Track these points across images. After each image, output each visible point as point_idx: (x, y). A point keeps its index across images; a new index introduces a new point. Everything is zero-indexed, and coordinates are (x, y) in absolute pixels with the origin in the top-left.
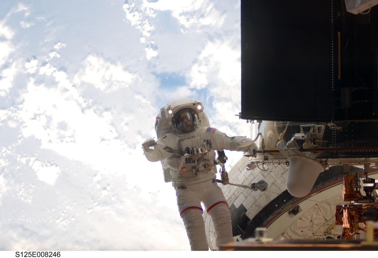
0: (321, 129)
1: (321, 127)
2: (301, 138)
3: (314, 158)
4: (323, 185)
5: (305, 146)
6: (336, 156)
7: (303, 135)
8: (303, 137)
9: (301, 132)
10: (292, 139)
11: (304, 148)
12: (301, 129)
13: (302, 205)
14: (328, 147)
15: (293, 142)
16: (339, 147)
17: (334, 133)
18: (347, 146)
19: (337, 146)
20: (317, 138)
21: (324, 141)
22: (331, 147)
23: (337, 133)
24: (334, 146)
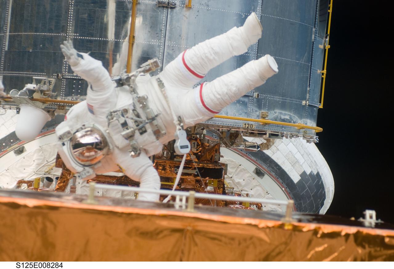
0: (51, 83)
1: (52, 81)
2: (32, 88)
3: (43, 108)
4: (48, 130)
5: (36, 96)
6: (63, 108)
7: (35, 86)
8: (34, 88)
9: (33, 83)
10: (25, 89)
11: (34, 98)
12: (34, 80)
13: (26, 146)
14: (56, 99)
15: (25, 91)
16: (66, 100)
17: (64, 87)
18: (74, 100)
19: (65, 99)
20: (48, 90)
21: (53, 93)
22: (59, 99)
23: (66, 88)
24: (62, 98)
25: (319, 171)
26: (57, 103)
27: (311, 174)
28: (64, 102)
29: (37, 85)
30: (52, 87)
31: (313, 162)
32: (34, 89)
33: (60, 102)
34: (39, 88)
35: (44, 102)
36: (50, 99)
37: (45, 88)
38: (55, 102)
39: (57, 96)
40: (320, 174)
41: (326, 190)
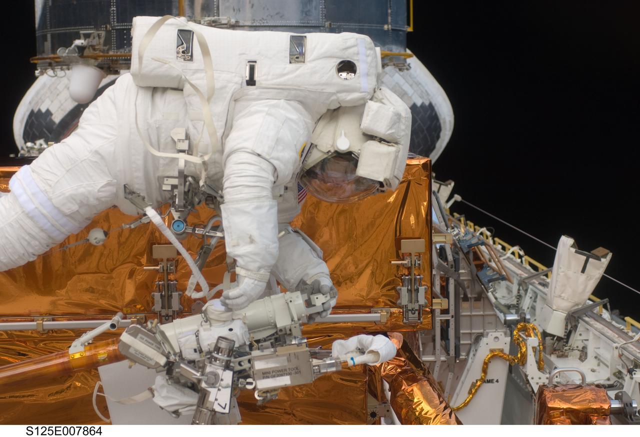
0: (101, 36)
1: (101, 34)
2: (80, 44)
5: (87, 52)
7: (83, 41)
8: (82, 43)
9: (81, 39)
10: (73, 46)
11: (86, 55)
12: (82, 35)
14: (108, 53)
15: (74, 49)
16: (119, 54)
17: (114, 39)
18: (127, 53)
19: (117, 52)
20: (97, 45)
21: (105, 47)
22: (111, 53)
23: (116, 40)
24: (114, 52)
25: (431, 100)
26: (110, 57)
27: (423, 106)
28: (117, 56)
29: (85, 40)
30: (102, 41)
31: (424, 91)
32: (83, 45)
33: (112, 56)
34: (88, 43)
35: (96, 58)
36: (101, 54)
37: (95, 42)
38: (107, 57)
39: (108, 50)
40: (433, 104)
41: (441, 121)
